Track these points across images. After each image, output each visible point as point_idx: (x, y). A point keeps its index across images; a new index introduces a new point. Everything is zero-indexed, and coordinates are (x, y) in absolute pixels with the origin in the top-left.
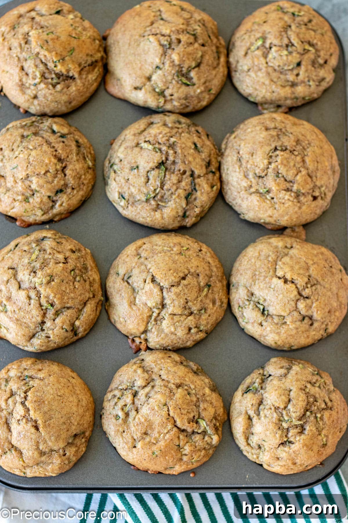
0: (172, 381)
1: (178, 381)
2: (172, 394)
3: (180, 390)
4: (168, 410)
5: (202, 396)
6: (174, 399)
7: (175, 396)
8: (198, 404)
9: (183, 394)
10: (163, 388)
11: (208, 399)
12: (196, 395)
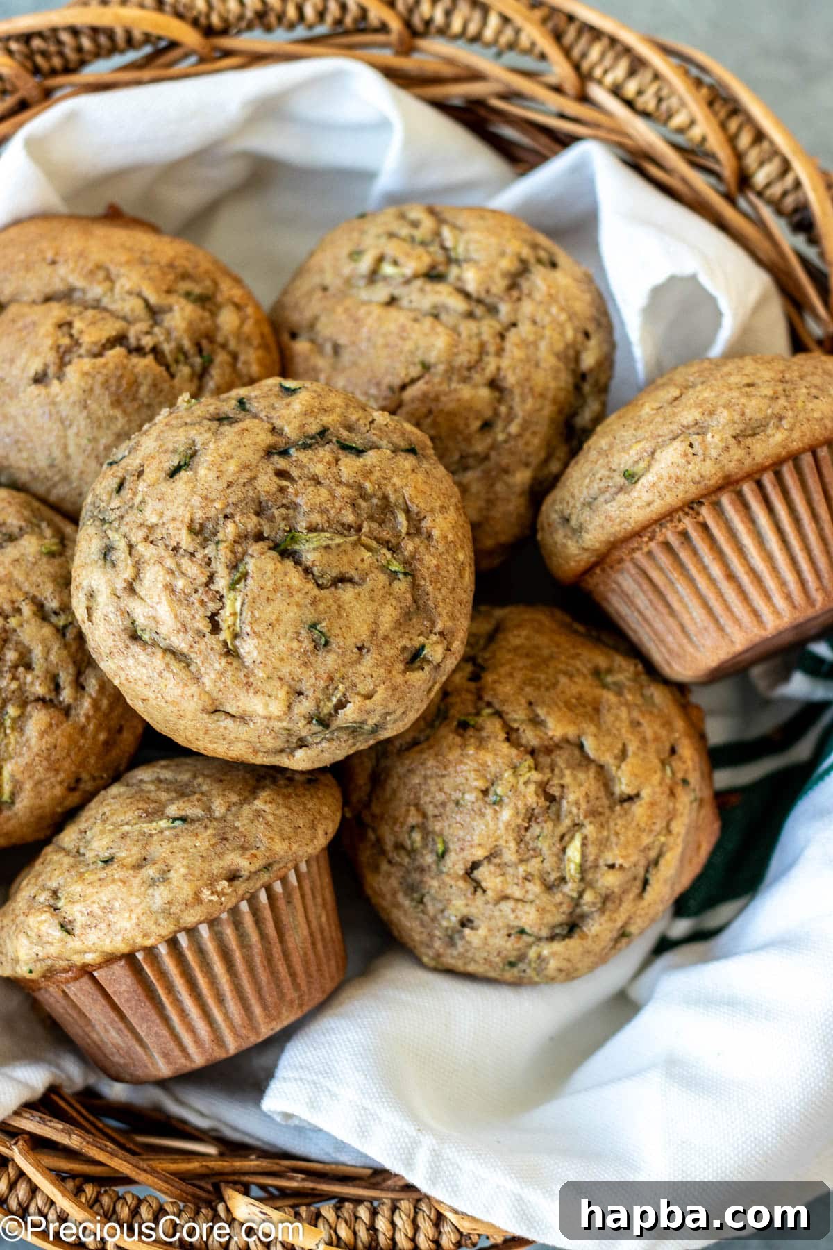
0: (505, 363)
1: (511, 379)
2: (466, 373)
3: (485, 393)
4: (413, 381)
5: (498, 465)
6: (454, 386)
7: (461, 386)
8: (471, 461)
9: (479, 405)
10: (475, 342)
11: (499, 487)
12: (494, 446)
